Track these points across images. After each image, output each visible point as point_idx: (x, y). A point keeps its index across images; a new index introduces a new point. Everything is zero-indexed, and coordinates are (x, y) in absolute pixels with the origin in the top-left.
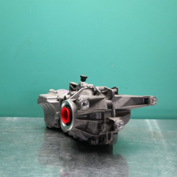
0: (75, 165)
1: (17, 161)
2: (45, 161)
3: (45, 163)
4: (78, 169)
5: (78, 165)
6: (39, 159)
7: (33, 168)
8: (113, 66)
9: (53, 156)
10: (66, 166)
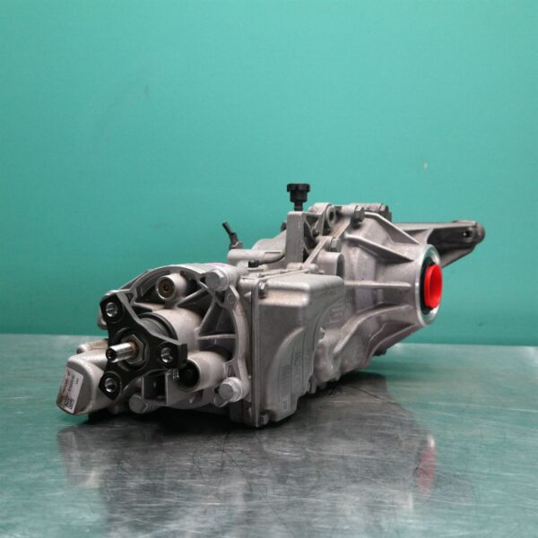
0: (320, 476)
1: (119, 463)
2: (213, 464)
3: (215, 471)
4: (331, 491)
5: (327, 476)
6: (193, 456)
7: (177, 485)
8: (426, 166)
9: (239, 450)
10: (289, 481)
